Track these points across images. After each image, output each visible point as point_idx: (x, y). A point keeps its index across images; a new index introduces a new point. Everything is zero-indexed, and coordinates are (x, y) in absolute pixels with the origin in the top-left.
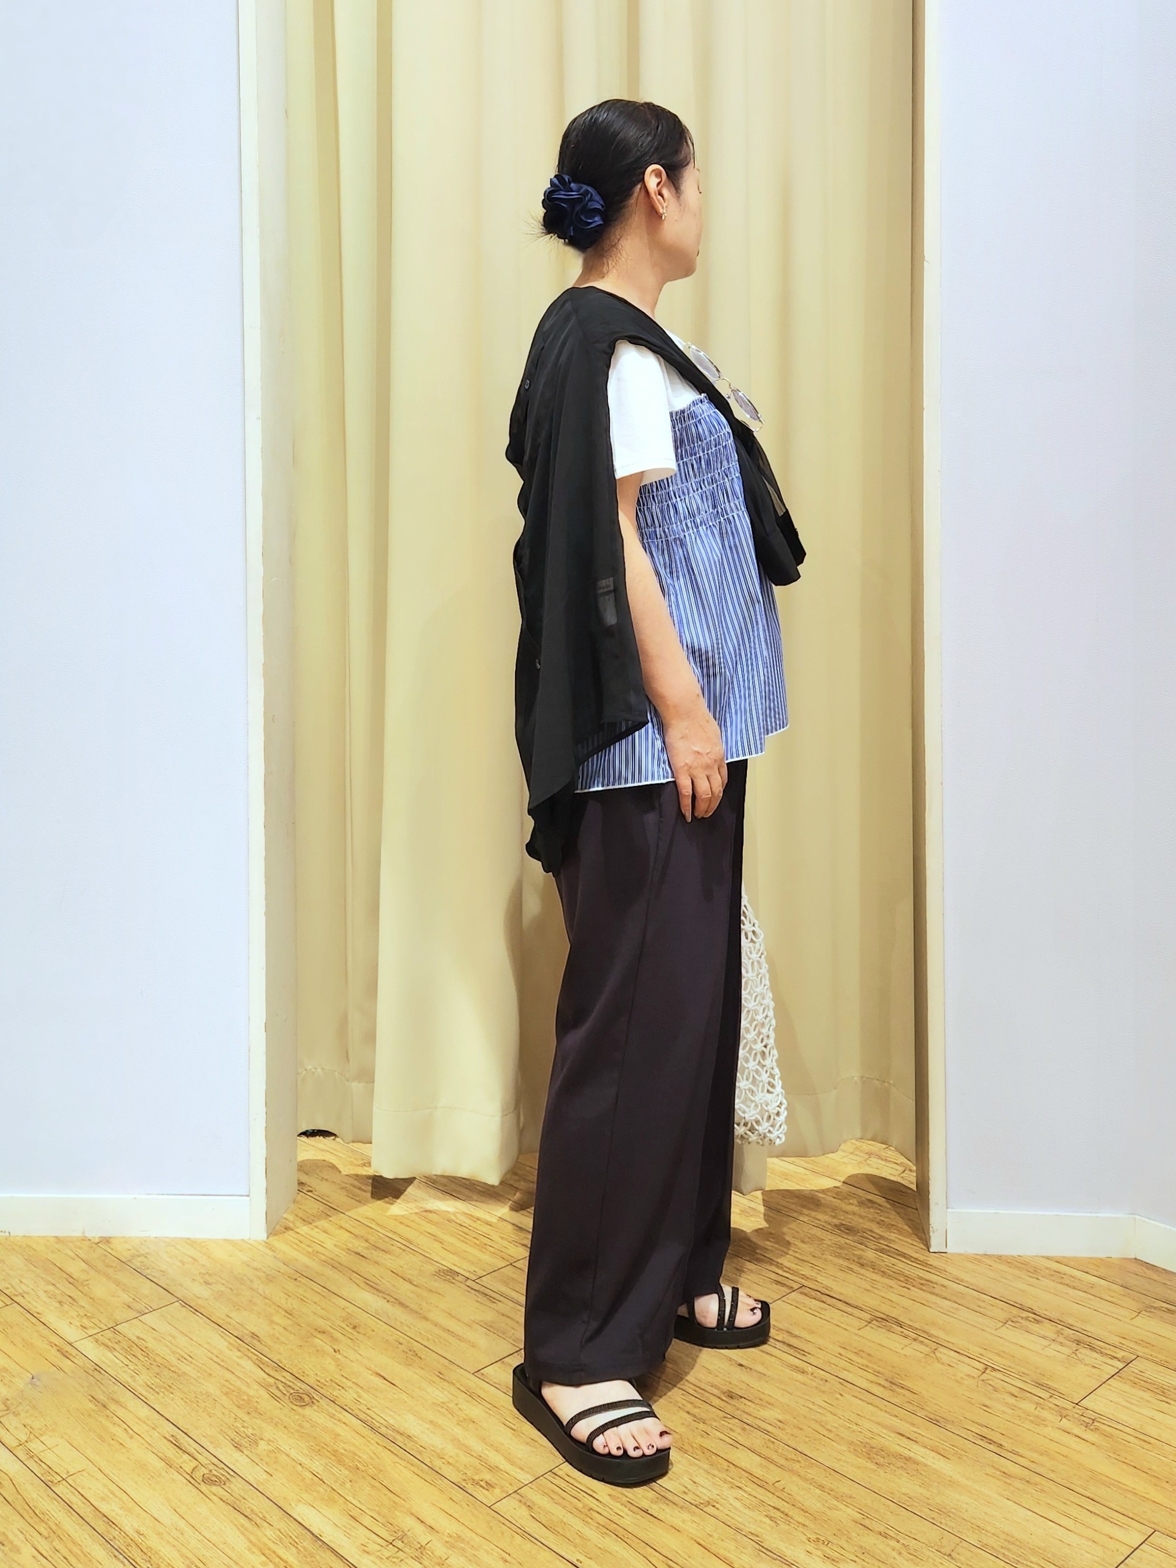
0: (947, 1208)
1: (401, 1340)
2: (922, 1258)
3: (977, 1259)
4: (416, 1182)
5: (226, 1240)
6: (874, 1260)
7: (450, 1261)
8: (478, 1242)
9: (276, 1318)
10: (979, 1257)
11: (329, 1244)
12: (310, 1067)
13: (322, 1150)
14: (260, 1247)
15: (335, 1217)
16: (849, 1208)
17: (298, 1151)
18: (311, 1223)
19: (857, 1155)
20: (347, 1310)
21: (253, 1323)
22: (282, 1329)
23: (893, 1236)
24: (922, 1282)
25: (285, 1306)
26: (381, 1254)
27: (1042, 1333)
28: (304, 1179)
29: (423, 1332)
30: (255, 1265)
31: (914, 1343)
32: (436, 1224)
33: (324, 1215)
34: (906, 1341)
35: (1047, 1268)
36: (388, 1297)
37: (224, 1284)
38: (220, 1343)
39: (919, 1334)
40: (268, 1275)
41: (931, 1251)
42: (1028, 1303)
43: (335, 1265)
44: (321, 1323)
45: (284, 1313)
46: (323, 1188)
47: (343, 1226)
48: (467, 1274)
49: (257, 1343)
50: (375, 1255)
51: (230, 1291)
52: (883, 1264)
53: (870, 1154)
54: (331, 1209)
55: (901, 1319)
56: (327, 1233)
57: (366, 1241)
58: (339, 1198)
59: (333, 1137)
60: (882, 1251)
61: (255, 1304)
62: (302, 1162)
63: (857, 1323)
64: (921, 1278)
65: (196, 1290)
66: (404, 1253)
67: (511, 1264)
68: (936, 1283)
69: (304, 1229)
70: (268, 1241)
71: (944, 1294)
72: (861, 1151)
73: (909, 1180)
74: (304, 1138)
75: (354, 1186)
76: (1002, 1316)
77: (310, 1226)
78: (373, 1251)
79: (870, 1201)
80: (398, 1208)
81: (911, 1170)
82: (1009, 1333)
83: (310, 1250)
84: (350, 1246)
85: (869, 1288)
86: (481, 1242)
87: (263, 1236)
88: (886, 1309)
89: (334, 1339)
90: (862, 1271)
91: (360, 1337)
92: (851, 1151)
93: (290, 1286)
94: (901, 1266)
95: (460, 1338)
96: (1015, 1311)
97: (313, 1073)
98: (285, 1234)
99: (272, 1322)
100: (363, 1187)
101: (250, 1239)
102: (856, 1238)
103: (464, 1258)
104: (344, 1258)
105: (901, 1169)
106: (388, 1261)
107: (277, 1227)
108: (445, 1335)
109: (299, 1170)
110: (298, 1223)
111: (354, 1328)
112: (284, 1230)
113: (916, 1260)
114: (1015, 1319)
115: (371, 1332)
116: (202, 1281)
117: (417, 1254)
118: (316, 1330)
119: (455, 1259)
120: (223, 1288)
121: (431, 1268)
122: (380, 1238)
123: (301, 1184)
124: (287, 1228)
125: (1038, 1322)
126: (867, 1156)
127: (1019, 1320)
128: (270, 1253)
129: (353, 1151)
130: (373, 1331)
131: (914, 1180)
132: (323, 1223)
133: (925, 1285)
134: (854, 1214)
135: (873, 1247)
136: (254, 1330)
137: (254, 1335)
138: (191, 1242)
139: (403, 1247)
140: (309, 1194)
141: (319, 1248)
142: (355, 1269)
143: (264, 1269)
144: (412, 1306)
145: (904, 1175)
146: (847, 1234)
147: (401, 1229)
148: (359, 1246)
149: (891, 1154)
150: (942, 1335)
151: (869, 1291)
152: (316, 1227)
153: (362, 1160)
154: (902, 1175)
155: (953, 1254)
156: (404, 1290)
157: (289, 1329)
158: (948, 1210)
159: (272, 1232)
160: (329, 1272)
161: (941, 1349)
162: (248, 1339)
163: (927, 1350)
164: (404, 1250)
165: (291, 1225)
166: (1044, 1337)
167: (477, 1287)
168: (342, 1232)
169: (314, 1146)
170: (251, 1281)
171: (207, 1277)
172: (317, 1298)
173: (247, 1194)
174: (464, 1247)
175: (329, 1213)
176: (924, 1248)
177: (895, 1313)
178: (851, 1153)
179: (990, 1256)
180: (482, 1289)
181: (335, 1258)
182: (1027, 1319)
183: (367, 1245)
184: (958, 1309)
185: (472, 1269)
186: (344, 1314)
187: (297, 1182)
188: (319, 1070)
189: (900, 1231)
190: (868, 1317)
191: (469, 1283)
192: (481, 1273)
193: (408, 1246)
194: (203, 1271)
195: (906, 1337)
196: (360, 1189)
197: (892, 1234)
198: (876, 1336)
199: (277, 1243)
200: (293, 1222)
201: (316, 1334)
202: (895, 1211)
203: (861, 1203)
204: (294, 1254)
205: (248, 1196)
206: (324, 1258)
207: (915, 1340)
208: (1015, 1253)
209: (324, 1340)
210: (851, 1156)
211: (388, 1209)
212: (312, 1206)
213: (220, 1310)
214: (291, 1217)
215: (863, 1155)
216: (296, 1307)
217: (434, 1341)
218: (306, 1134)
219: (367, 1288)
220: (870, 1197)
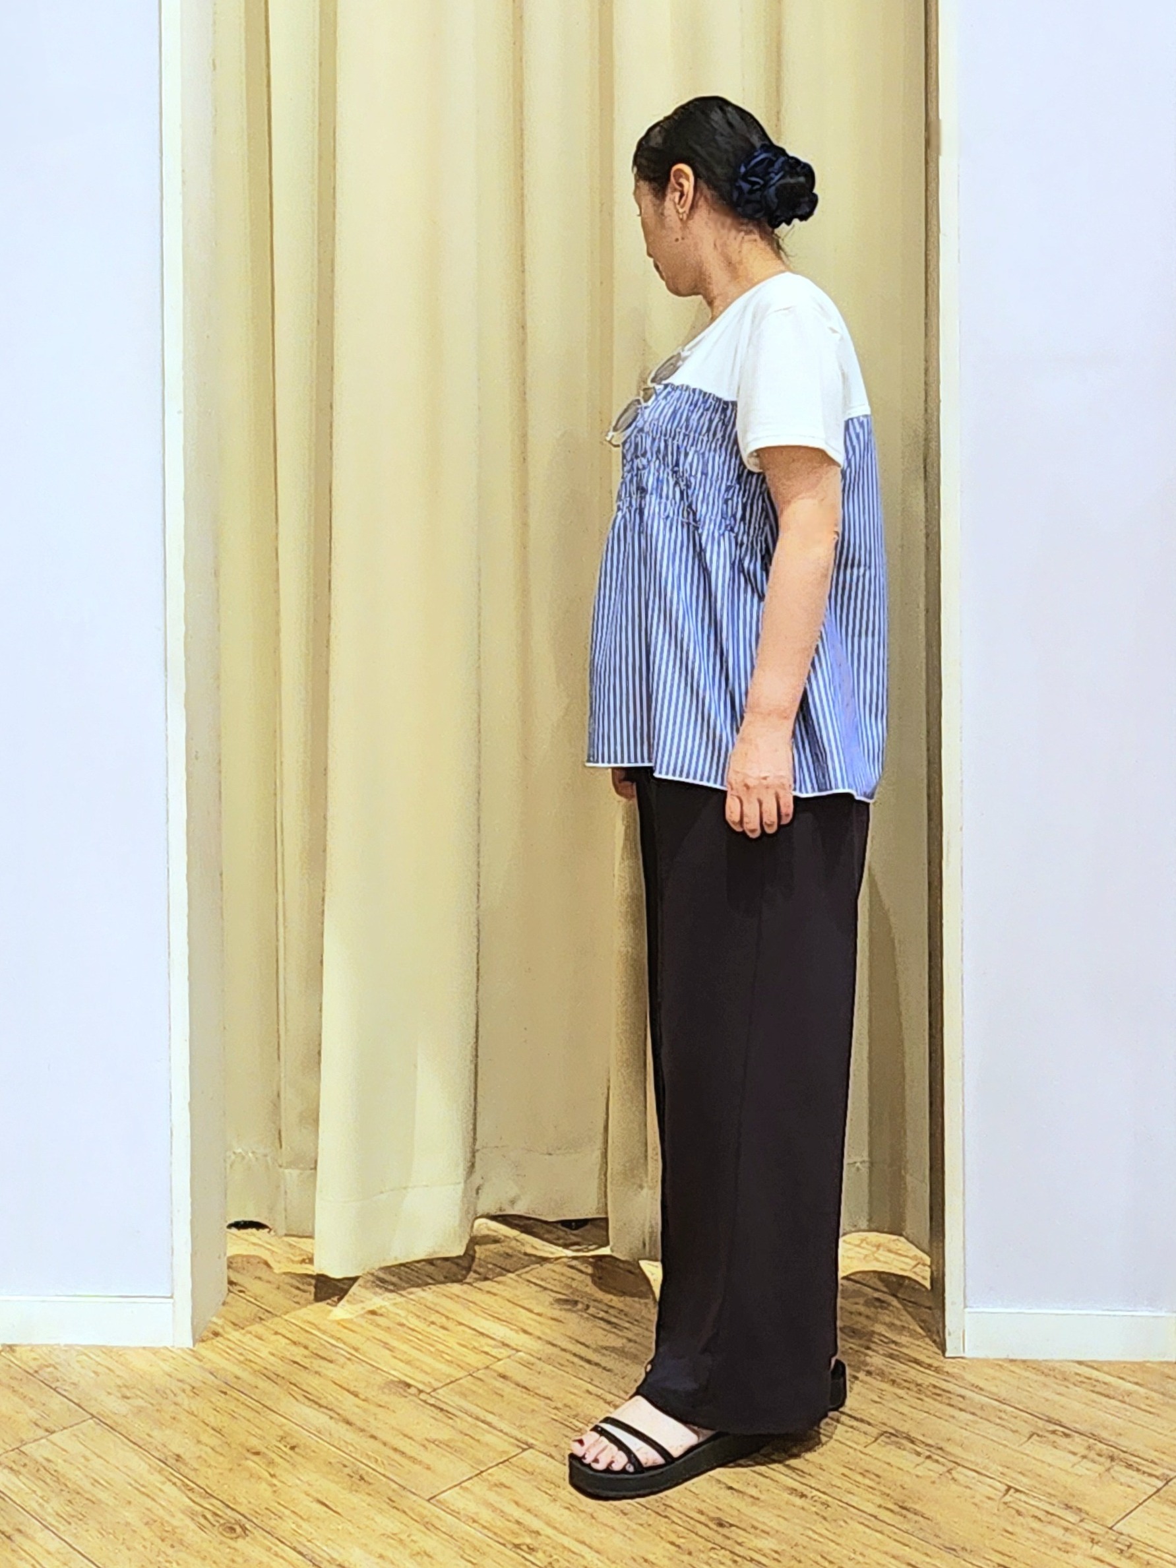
0: (965, 1307)
1: (346, 1463)
2: (936, 1364)
3: (998, 1365)
4: (360, 1282)
5: (144, 1348)
6: (881, 1366)
7: (400, 1371)
8: (432, 1349)
9: (204, 1438)
10: (1000, 1363)
11: (264, 1353)
12: (240, 1150)
13: (254, 1244)
14: (185, 1356)
15: (270, 1321)
16: (854, 1308)
17: (229, 1245)
18: (243, 1328)
19: (863, 1248)
20: (286, 1428)
21: (178, 1443)
22: (209, 1450)
23: (904, 1339)
24: (938, 1391)
25: (213, 1424)
26: (324, 1363)
27: (1071, 1448)
28: (235, 1277)
29: (370, 1453)
30: (181, 1376)
31: (928, 1462)
32: (388, 1329)
33: (258, 1320)
34: (920, 1459)
35: (1077, 1374)
36: (331, 1413)
37: (142, 1398)
38: (139, 1465)
39: (933, 1451)
40: (194, 1388)
41: (947, 1354)
42: (1055, 1415)
43: (273, 1377)
44: (254, 1442)
45: (213, 1432)
46: (256, 1287)
47: (279, 1331)
48: (421, 1387)
49: (183, 1467)
50: (317, 1364)
51: (150, 1406)
52: (892, 1371)
53: (878, 1246)
54: (264, 1314)
55: (913, 1434)
56: (260, 1339)
57: (306, 1347)
58: (274, 1298)
59: (267, 1230)
60: (891, 1356)
61: (179, 1421)
62: (233, 1257)
63: (863, 1439)
64: (935, 1387)
65: (113, 1405)
66: (348, 1362)
67: (471, 1375)
68: (954, 1394)
69: (235, 1335)
70: (195, 1349)
71: (961, 1406)
72: (867, 1243)
73: (923, 1276)
74: (234, 1230)
75: (292, 1286)
76: (1026, 1430)
77: (243, 1331)
78: (314, 1361)
79: (878, 1300)
80: (342, 1311)
81: (924, 1265)
82: (1035, 1449)
83: (242, 1358)
84: (288, 1355)
85: (878, 1400)
86: (437, 1350)
87: (189, 1343)
88: (896, 1423)
89: (271, 1463)
90: (868, 1379)
91: (299, 1459)
92: (858, 1242)
93: (220, 1401)
94: (913, 1373)
95: (413, 1460)
96: (1041, 1423)
97: (243, 1158)
98: (214, 1341)
99: (199, 1442)
100: (301, 1287)
101: (173, 1347)
102: (861, 1342)
103: (417, 1368)
104: (281, 1368)
105: (913, 1263)
106: (330, 1370)
107: (205, 1334)
108: (397, 1457)
109: (229, 1267)
110: (228, 1329)
111: (293, 1448)
112: (212, 1336)
113: (929, 1366)
114: (1040, 1433)
115: (312, 1454)
116: (119, 1395)
117: (364, 1364)
118: (248, 1451)
119: (408, 1369)
120: (140, 1402)
121: (379, 1379)
122: (321, 1344)
123: (231, 1283)
124: (216, 1334)
125: (1067, 1435)
126: (874, 1249)
127: (1047, 1434)
128: (196, 1362)
129: (290, 1245)
130: (314, 1451)
131: (928, 1274)
132: (257, 1328)
133: (938, 1393)
134: (860, 1314)
135: (881, 1352)
136: (180, 1451)
137: (178, 1458)
138: (107, 1350)
139: (349, 1356)
140: (242, 1294)
141: (251, 1357)
142: (293, 1381)
143: (189, 1380)
144: (359, 1423)
145: (916, 1270)
146: (851, 1337)
147: (345, 1334)
148: (298, 1353)
149: (901, 1244)
150: (957, 1450)
151: (876, 1402)
152: (250, 1333)
153: (300, 1255)
154: (915, 1270)
155: (971, 1359)
156: (348, 1405)
157: (218, 1449)
158: (967, 1310)
159: (198, 1339)
160: (264, 1384)
161: (960, 1469)
162: (171, 1461)
163: (942, 1469)
164: (349, 1359)
165: (220, 1330)
166: (1074, 1454)
167: (432, 1401)
168: (279, 1337)
169: (246, 1240)
170: (175, 1395)
171: (124, 1390)
172: (250, 1414)
173: (169, 1295)
174: (415, 1353)
175: (263, 1317)
176: (939, 1352)
177: (905, 1427)
178: (858, 1246)
179: (1012, 1361)
180: (438, 1404)
181: (268, 1367)
182: (1054, 1432)
183: (306, 1352)
184: (976, 1422)
185: (427, 1379)
186: (281, 1433)
187: (226, 1281)
188: (250, 1155)
189: (913, 1334)
190: (874, 1431)
191: (423, 1396)
192: (436, 1384)
193: (354, 1354)
194: (119, 1382)
195: (919, 1454)
196: (298, 1288)
197: (903, 1337)
198: (884, 1453)
199: (202, 1349)
200: (222, 1327)
201: (249, 1455)
202: (906, 1310)
203: (867, 1304)
204: (223, 1363)
205: (171, 1297)
206: (256, 1367)
207: (929, 1457)
208: (1041, 1357)
209: (260, 1463)
210: (858, 1249)
211: (330, 1311)
212: (241, 1308)
213: (139, 1428)
214: (220, 1322)
215: (869, 1247)
216: (226, 1425)
217: (383, 1463)
218: (239, 1225)
219: (306, 1401)
220: (877, 1295)
